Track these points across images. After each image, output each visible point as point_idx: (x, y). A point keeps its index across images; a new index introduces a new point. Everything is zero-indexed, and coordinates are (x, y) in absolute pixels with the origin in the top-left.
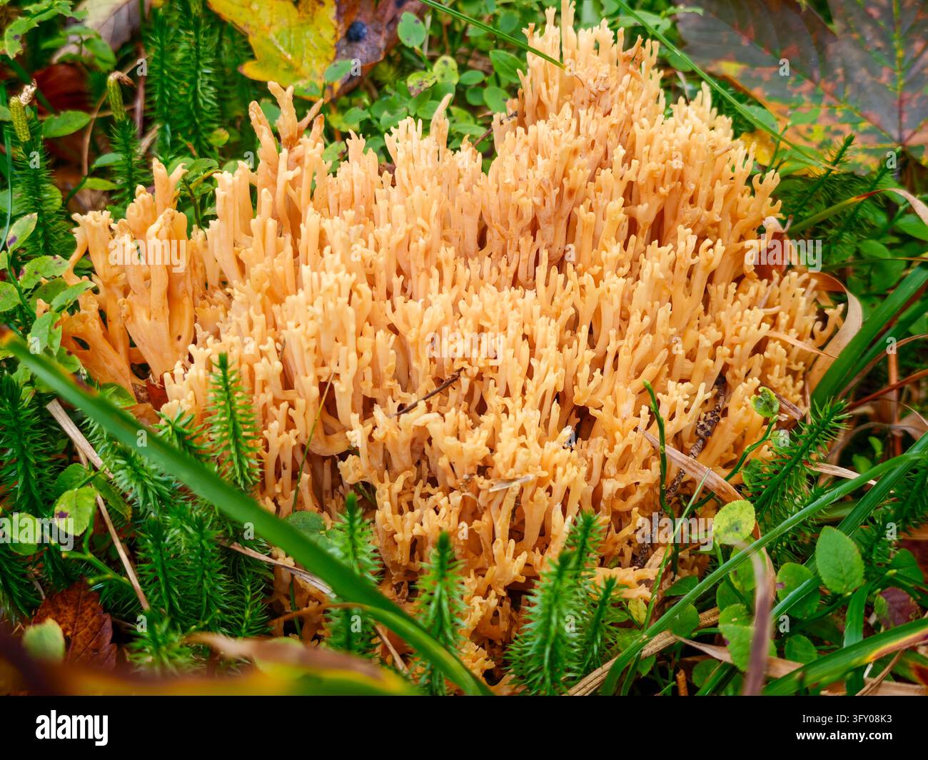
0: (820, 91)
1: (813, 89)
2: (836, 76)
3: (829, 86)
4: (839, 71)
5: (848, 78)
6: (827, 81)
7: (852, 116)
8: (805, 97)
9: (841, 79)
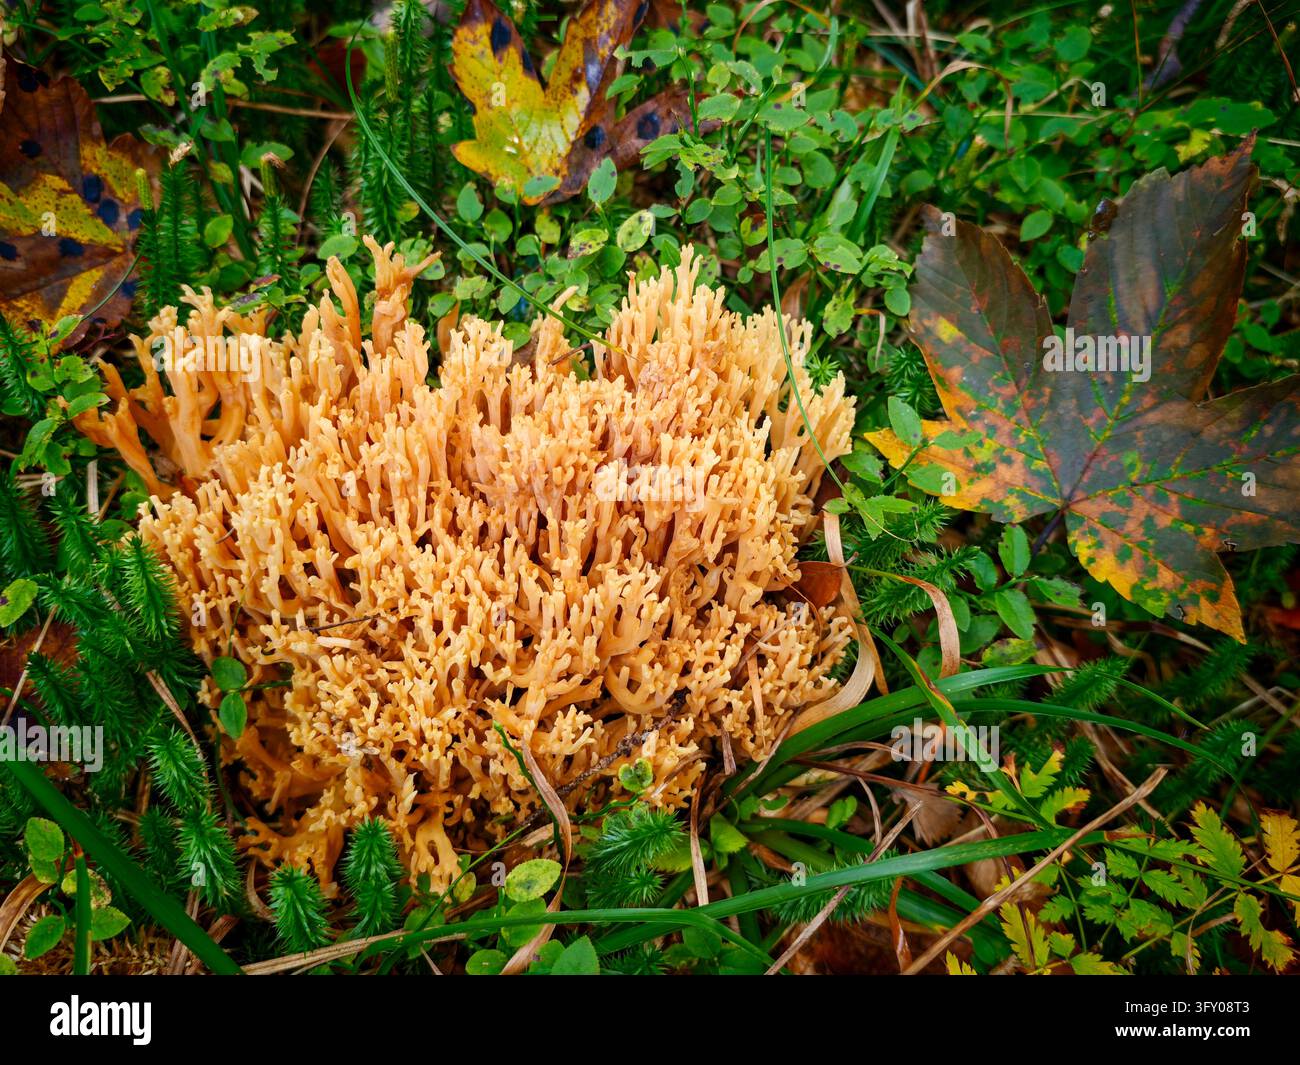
0: (1018, 402)
1: (1013, 397)
2: (1041, 395)
3: (1029, 402)
4: (1047, 390)
5: (1052, 404)
6: (1030, 395)
7: (1033, 448)
8: (1000, 401)
9: (1045, 400)
